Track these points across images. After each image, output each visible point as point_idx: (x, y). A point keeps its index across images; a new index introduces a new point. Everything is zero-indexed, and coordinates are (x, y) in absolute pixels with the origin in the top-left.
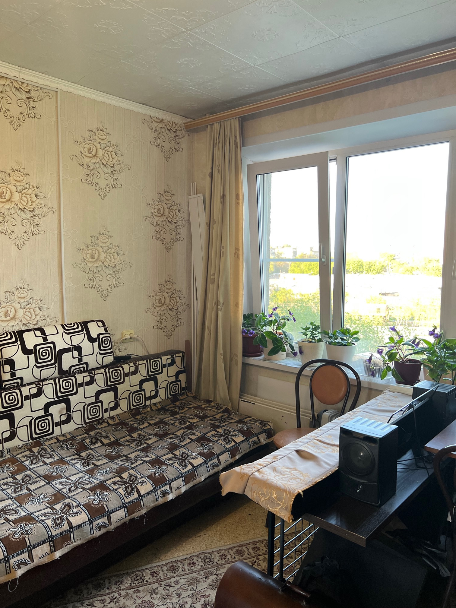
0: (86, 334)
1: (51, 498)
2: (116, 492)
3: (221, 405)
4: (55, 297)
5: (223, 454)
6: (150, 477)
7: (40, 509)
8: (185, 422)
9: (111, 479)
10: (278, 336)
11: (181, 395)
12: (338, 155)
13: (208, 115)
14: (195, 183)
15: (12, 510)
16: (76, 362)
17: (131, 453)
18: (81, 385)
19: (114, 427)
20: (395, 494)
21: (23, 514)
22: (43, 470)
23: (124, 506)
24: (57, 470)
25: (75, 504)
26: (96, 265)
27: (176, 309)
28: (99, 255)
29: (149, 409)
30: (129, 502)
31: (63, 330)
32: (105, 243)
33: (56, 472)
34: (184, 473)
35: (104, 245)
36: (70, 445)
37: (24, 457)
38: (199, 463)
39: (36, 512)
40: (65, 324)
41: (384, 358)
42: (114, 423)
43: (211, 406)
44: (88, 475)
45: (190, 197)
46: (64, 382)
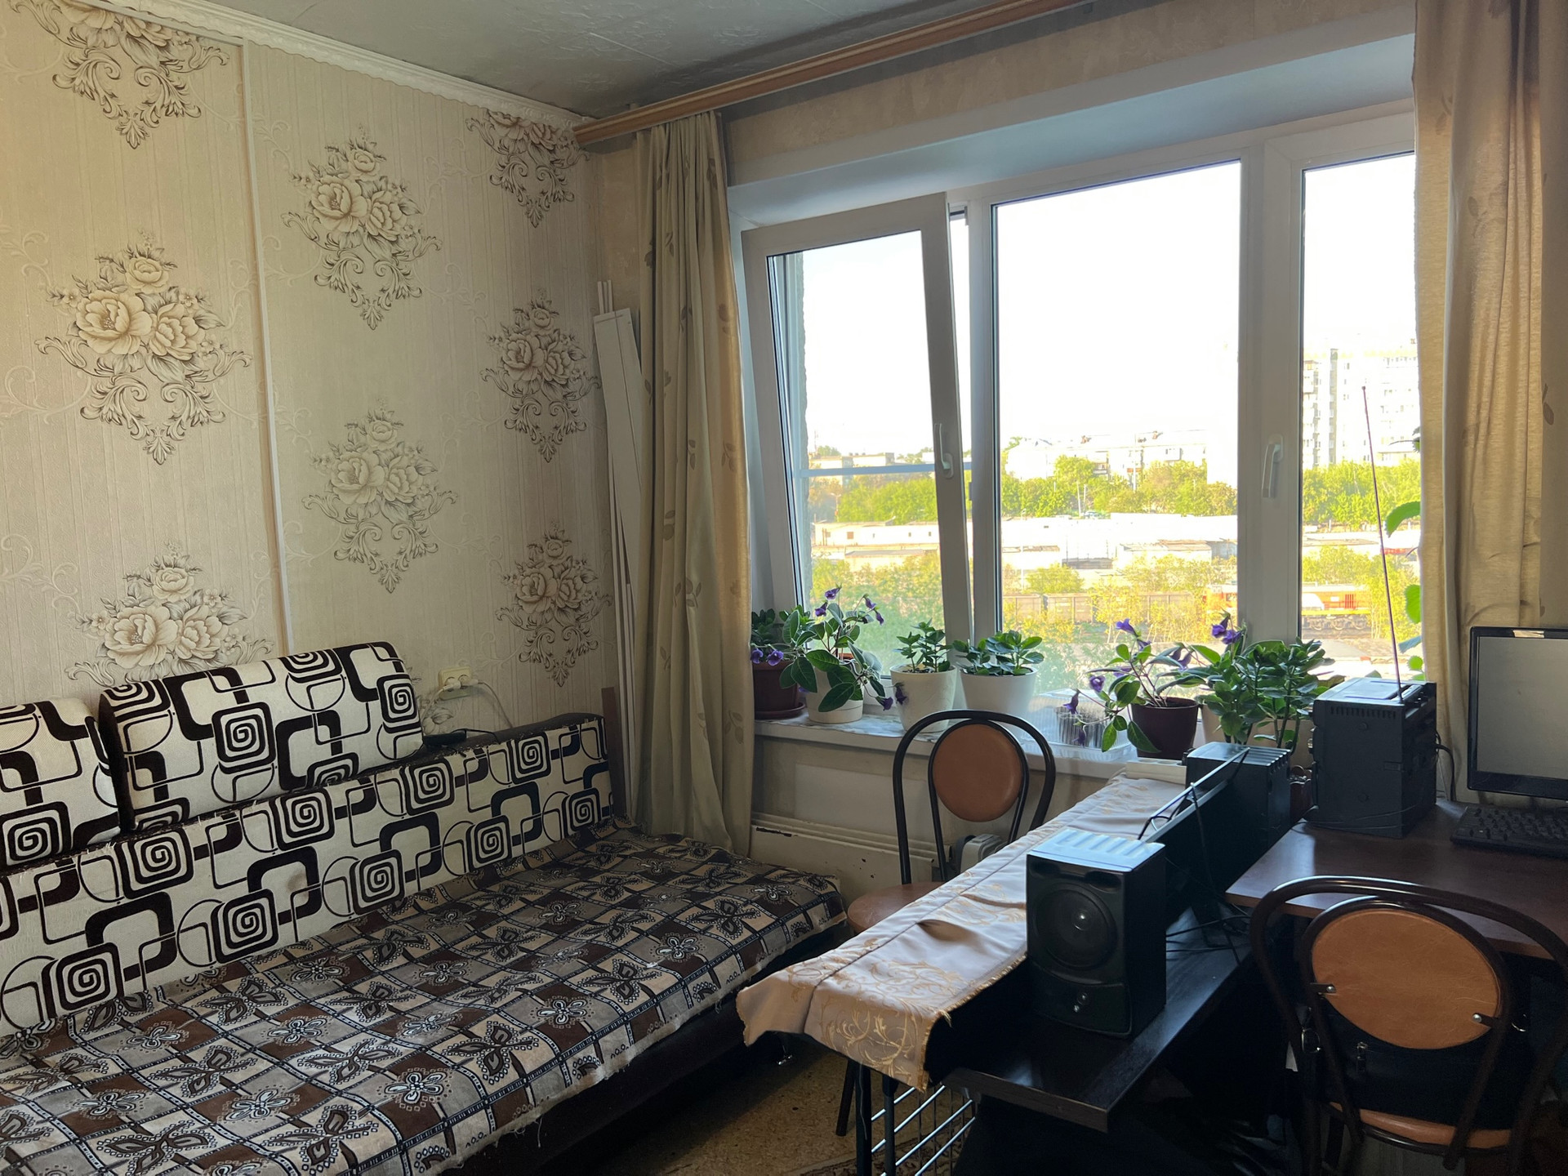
0: (347, 681)
1: (292, 1099)
2: (462, 1070)
3: (704, 844)
4: (259, 587)
5: (722, 960)
6: (544, 1028)
7: (265, 1128)
8: (617, 893)
9: (443, 1040)
10: (842, 663)
11: (601, 826)
12: (969, 201)
13: (634, 107)
14: (610, 282)
15: (192, 1135)
16: (325, 752)
17: (488, 976)
18: (341, 813)
19: (434, 915)
20: (1163, 1008)
21: (222, 1142)
22: (260, 1033)
23: (484, 1103)
24: (297, 1031)
25: (357, 1107)
26: (362, 500)
27: (575, 610)
28: (370, 473)
29: (520, 866)
30: (496, 1094)
31: (287, 672)
32: (383, 441)
33: (296, 1034)
34: (629, 1013)
35: (382, 448)
36: (325, 966)
37: (205, 1004)
38: (666, 986)
39: (255, 1135)
40: (291, 657)
41: (1106, 697)
42: (433, 906)
43: (680, 849)
44: (382, 1036)
45: (597, 318)
46: (298, 807)
